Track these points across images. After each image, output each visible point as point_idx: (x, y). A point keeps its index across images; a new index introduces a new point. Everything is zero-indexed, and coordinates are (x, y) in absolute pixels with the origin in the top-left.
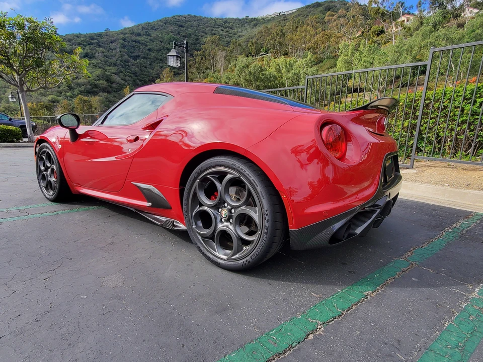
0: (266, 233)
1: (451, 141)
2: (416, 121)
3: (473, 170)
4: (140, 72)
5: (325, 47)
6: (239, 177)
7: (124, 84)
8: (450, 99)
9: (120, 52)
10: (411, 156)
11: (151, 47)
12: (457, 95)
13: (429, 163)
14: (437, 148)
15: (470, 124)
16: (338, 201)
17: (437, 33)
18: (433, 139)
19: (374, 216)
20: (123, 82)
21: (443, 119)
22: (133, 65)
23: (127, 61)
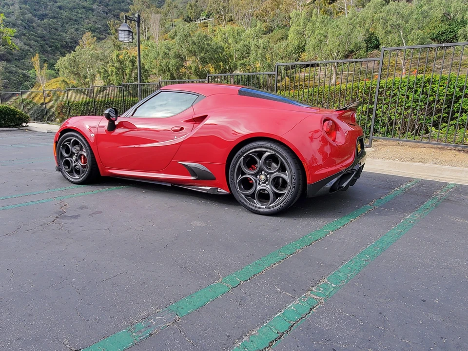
0: (294, 187)
1: (400, 123)
2: (373, 106)
3: (416, 147)
4: (49, 35)
5: (275, 15)
6: (275, 154)
7: (28, 50)
8: (398, 88)
9: (20, 8)
10: (369, 137)
11: (61, 4)
12: (403, 85)
13: (384, 142)
14: (390, 130)
15: (414, 109)
16: (333, 166)
17: (388, 7)
18: (386, 122)
19: (353, 176)
20: (27, 48)
21: (394, 105)
22: (38, 26)
23: (30, 21)
